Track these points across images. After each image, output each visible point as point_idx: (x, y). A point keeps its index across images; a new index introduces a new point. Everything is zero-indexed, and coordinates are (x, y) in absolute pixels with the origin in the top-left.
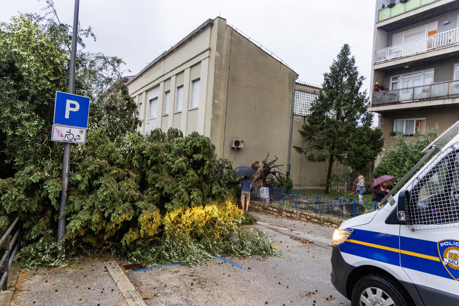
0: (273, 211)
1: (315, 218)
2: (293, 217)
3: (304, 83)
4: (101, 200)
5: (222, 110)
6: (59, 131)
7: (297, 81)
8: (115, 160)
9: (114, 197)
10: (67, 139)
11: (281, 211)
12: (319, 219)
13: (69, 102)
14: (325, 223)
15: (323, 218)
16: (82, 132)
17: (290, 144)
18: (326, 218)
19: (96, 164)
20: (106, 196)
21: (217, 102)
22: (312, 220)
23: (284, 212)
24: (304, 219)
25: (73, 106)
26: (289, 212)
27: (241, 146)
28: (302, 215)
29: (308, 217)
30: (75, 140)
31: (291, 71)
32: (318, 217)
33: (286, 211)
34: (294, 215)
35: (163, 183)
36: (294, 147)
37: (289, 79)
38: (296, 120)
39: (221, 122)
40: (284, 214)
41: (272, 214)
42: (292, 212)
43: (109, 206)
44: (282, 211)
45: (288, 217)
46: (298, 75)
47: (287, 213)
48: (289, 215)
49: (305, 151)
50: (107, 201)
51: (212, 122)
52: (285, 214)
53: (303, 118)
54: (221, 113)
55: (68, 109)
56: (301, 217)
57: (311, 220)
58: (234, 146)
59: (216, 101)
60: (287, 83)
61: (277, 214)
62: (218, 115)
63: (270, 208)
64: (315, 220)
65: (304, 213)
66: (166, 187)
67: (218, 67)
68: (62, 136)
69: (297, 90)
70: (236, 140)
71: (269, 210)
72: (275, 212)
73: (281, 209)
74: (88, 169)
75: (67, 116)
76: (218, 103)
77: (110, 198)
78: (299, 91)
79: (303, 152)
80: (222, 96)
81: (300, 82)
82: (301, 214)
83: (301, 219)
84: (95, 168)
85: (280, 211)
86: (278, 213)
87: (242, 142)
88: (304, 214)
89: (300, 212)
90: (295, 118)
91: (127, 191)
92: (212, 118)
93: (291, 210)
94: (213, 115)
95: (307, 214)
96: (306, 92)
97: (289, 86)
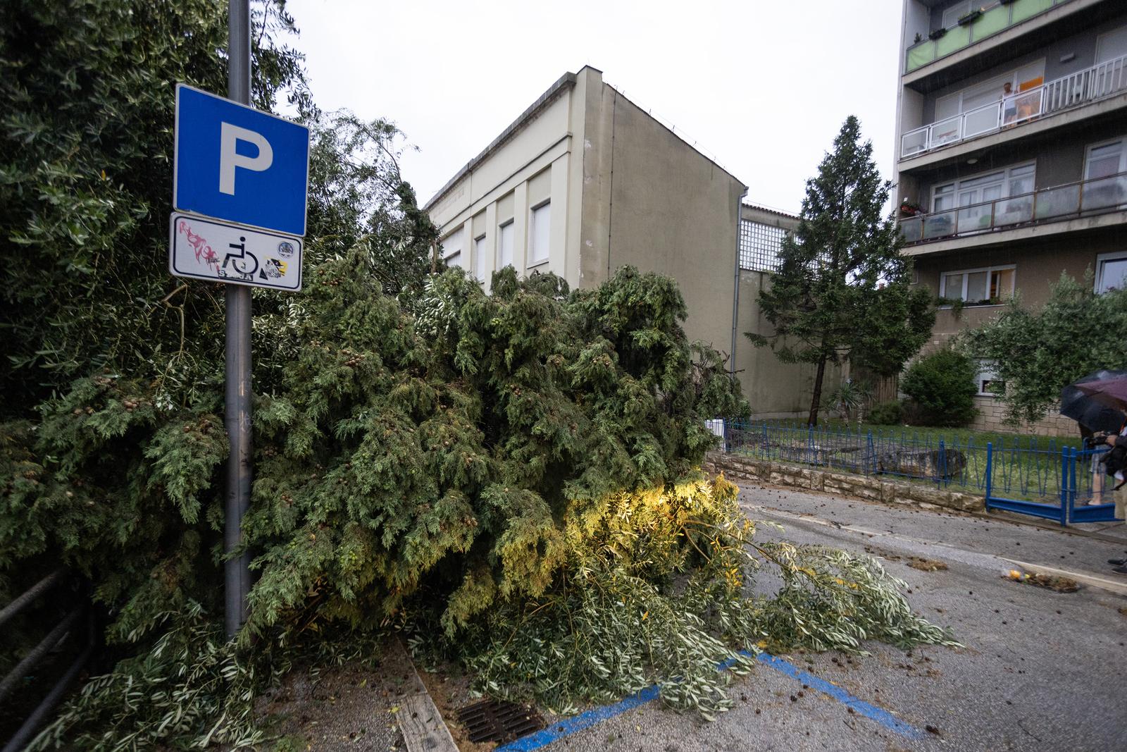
0: (746, 472)
1: (866, 487)
2: (800, 486)
3: (757, 206)
4: (367, 489)
5: (600, 260)
6: (199, 239)
7: (744, 201)
9: (412, 476)
10: (231, 272)
11: (767, 471)
12: (879, 491)
13: (230, 134)
14: (898, 500)
15: (892, 488)
16: (286, 248)
17: (734, 329)
18: (900, 488)
19: (342, 363)
20: (384, 472)
21: (590, 245)
22: (858, 492)
23: (774, 474)
24: (833, 490)
25: (247, 149)
26: (790, 474)
28: (827, 481)
29: (845, 486)
30: (263, 275)
31: (733, 181)
32: (876, 484)
33: (779, 471)
34: (803, 480)
35: (555, 421)
36: (747, 334)
37: (730, 195)
38: (746, 279)
40: (775, 478)
41: (744, 478)
42: (798, 474)
43: (396, 508)
44: (771, 472)
45: (787, 484)
46: (747, 189)
47: (782, 476)
48: (789, 479)
49: (770, 340)
50: (386, 491)
52: (780, 478)
53: (758, 276)
54: (599, 266)
55: (230, 161)
56: (824, 485)
57: (852, 492)
59: (588, 243)
60: (726, 205)
61: (755, 478)
62: (592, 273)
63: (737, 465)
64: (866, 493)
65: (834, 476)
66: (566, 434)
67: (589, 171)
68: (211, 258)
69: (745, 220)
71: (735, 469)
72: (751, 473)
73: (766, 468)
74: (318, 380)
75: (227, 185)
76: (592, 247)
77: (398, 479)
78: (748, 221)
79: (766, 343)
80: (600, 232)
81: (750, 204)
82: (824, 477)
83: (823, 491)
84: (341, 376)
85: (763, 472)
86: (760, 476)
88: (834, 479)
89: (821, 473)
90: (744, 276)
91: (449, 451)
93: (795, 469)
94: (582, 271)
95: (842, 477)
96: (763, 224)
97: (731, 209)
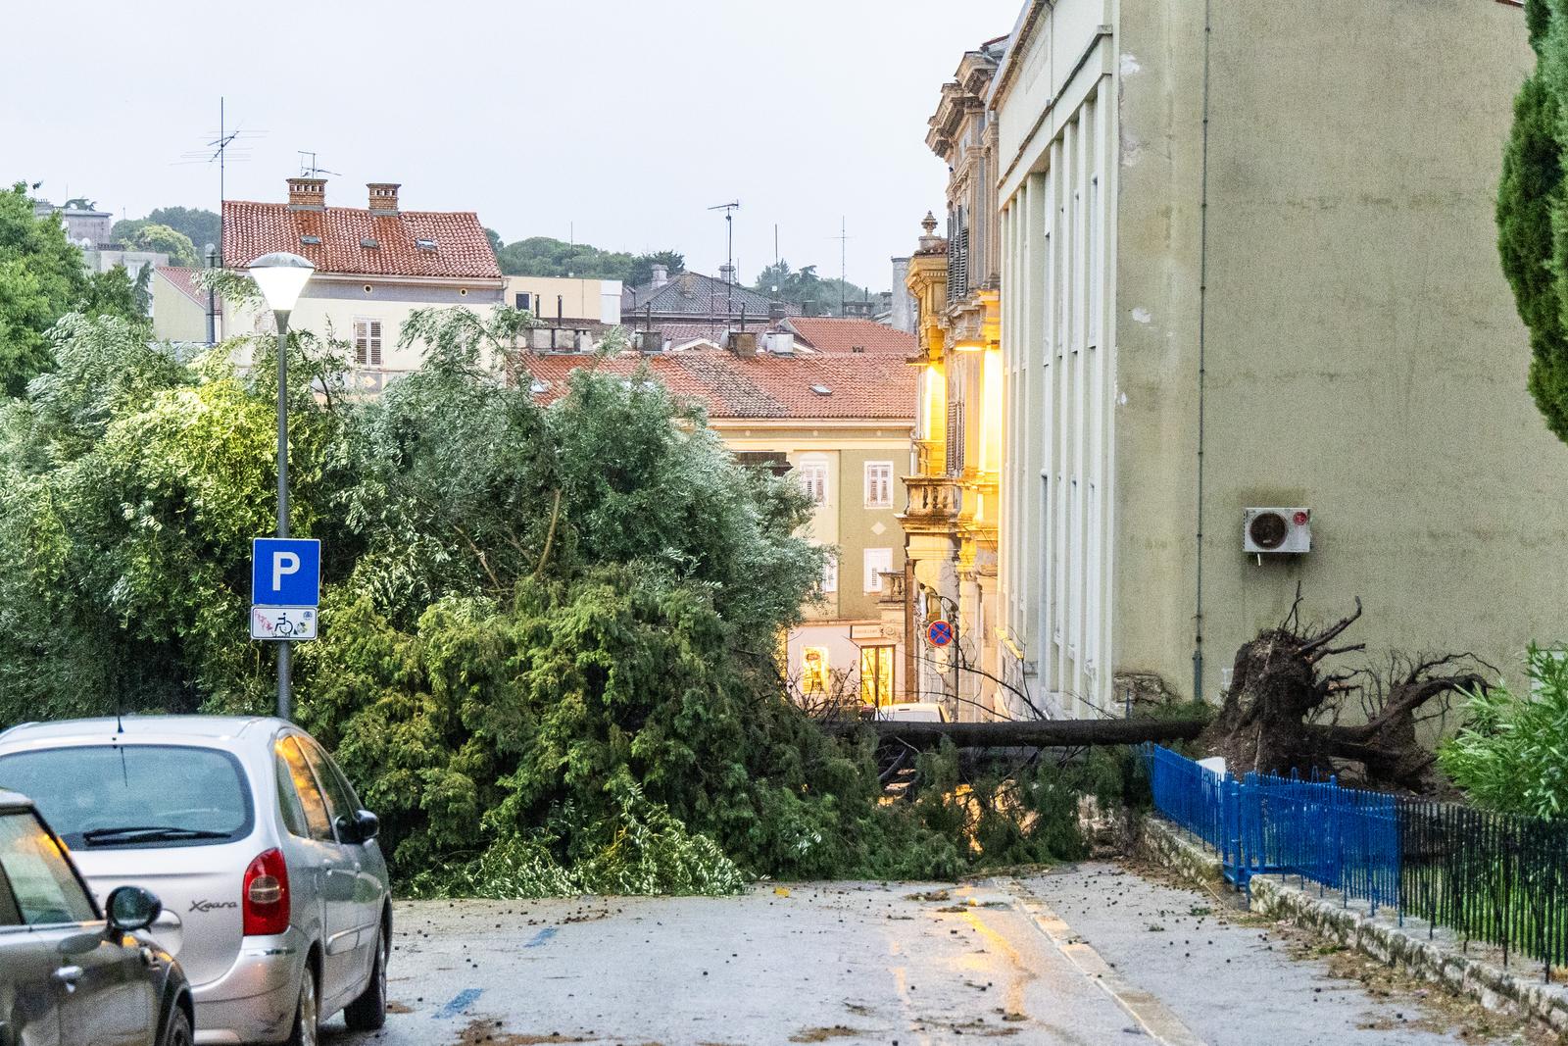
5: (1174, 354)
6: (264, 618)
8: (391, 673)
10: (279, 633)
13: (278, 556)
16: (308, 615)
19: (341, 685)
21: (1146, 319)
25: (286, 563)
27: (1297, 541)
30: (295, 633)
39: (1173, 426)
51: (1120, 425)
54: (1171, 369)
55: (278, 571)
58: (1250, 546)
59: (1139, 316)
62: (1152, 390)
67: (1138, 132)
68: (269, 628)
70: (1260, 510)
74: (327, 696)
75: (277, 586)
76: (1153, 323)
80: (1173, 281)
84: (340, 693)
87: (1302, 518)
92: (1119, 410)
94: (1124, 388)
